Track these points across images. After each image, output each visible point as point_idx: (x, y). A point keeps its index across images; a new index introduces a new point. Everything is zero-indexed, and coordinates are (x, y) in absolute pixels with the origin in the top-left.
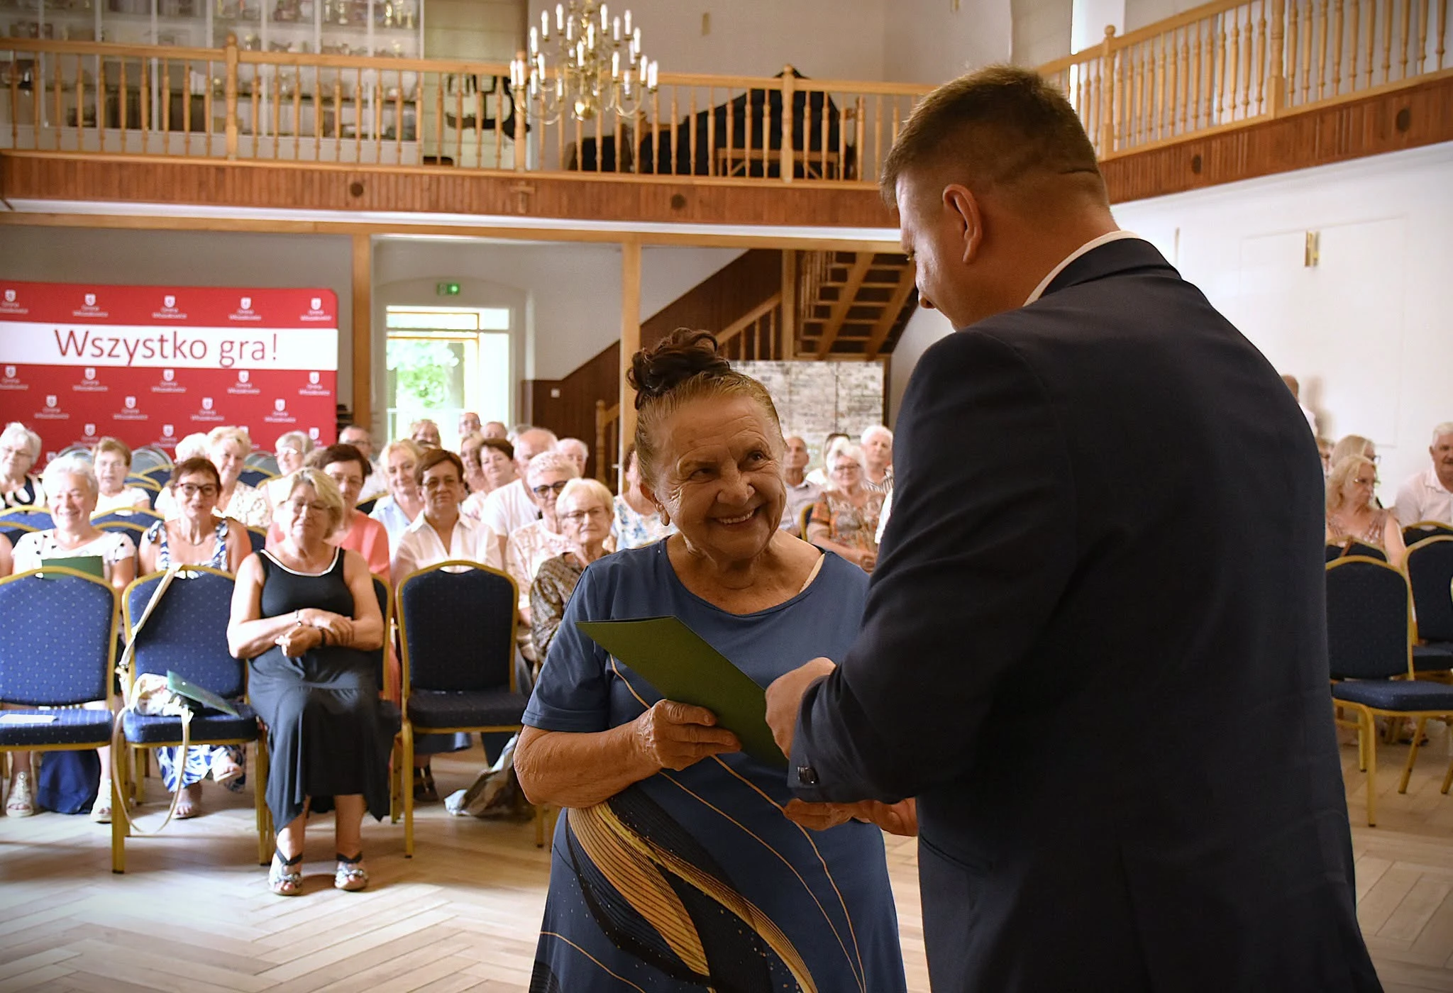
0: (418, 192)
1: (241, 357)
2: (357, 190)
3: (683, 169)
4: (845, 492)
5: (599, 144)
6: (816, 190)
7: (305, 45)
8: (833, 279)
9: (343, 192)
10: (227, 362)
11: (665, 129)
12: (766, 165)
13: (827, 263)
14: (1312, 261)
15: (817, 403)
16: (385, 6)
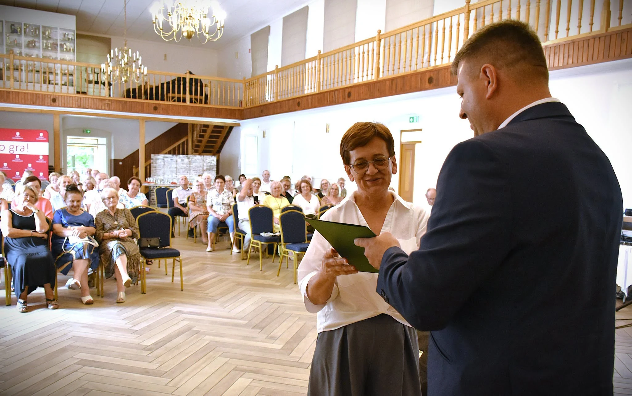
0: (74, 102)
1: (16, 150)
2: (54, 100)
3: (157, 99)
4: (199, 192)
5: (131, 90)
6: (196, 107)
7: (37, 55)
8: (203, 132)
9: (49, 101)
10: (12, 152)
11: (151, 87)
12: (182, 99)
13: (201, 127)
14: (328, 131)
15: (197, 167)
16: (64, 45)
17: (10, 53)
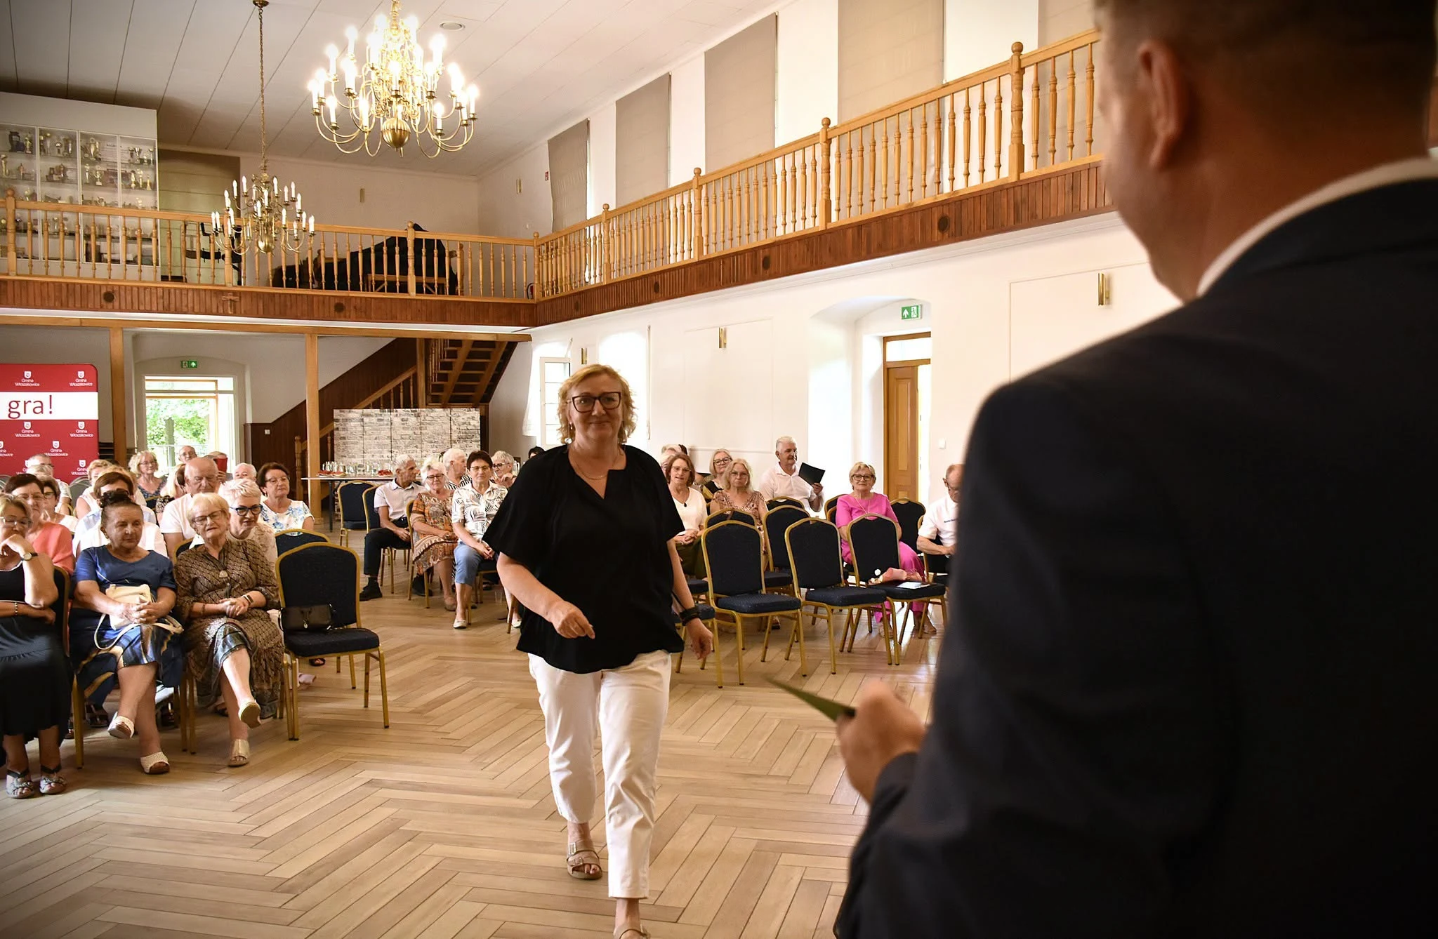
1: (25, 413)
2: (109, 297)
4: (434, 492)
6: (431, 301)
8: (449, 357)
9: (98, 299)
10: (14, 416)
12: (398, 285)
13: (444, 347)
14: (723, 344)
15: (438, 434)
16: (131, 174)
17: (8, 196)
